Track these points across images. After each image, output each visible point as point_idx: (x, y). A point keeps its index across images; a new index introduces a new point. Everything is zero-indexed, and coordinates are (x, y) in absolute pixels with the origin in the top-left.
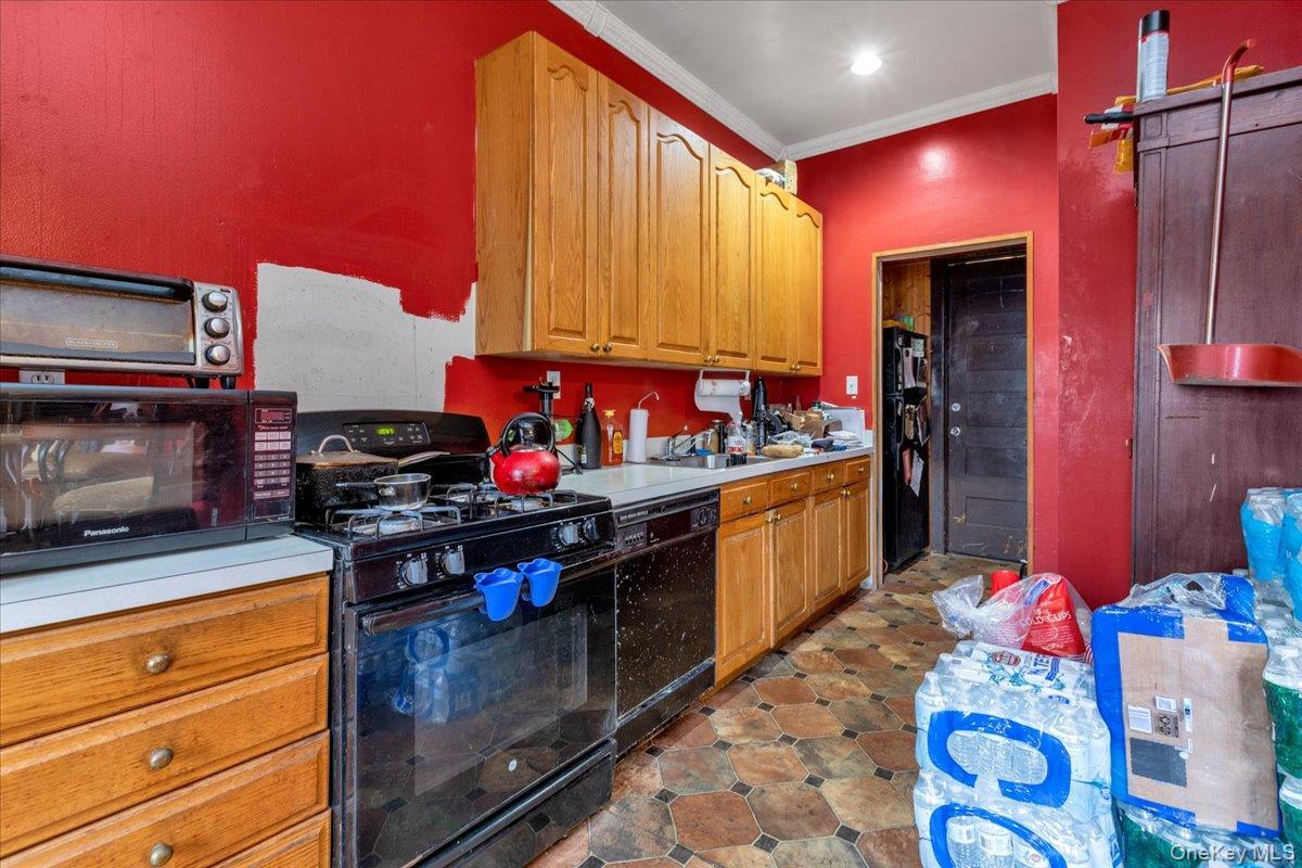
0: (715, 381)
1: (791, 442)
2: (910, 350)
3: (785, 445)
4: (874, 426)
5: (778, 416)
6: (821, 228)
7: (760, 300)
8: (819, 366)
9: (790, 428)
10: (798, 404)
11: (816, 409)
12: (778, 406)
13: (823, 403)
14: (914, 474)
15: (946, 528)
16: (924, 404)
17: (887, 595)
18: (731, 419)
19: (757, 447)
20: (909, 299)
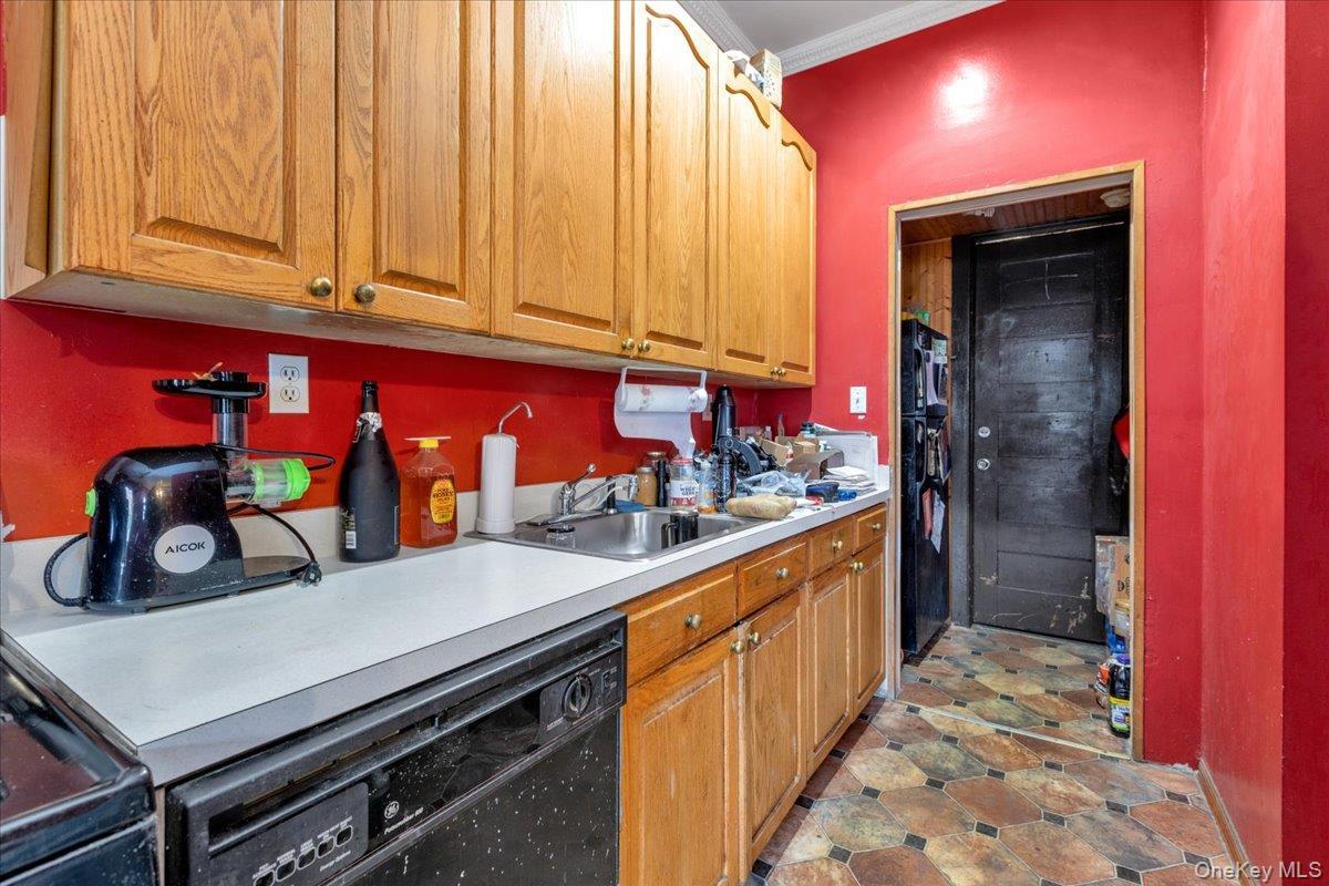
0: (648, 387)
1: (775, 489)
2: (931, 353)
3: (764, 496)
4: (891, 459)
5: (753, 446)
6: (814, 166)
7: (723, 257)
8: (811, 371)
9: (771, 467)
10: (781, 428)
11: (807, 434)
12: (751, 430)
13: (816, 425)
14: (935, 522)
15: (971, 593)
16: (944, 428)
17: (911, 709)
18: (677, 451)
19: (719, 502)
20: (922, 289)
